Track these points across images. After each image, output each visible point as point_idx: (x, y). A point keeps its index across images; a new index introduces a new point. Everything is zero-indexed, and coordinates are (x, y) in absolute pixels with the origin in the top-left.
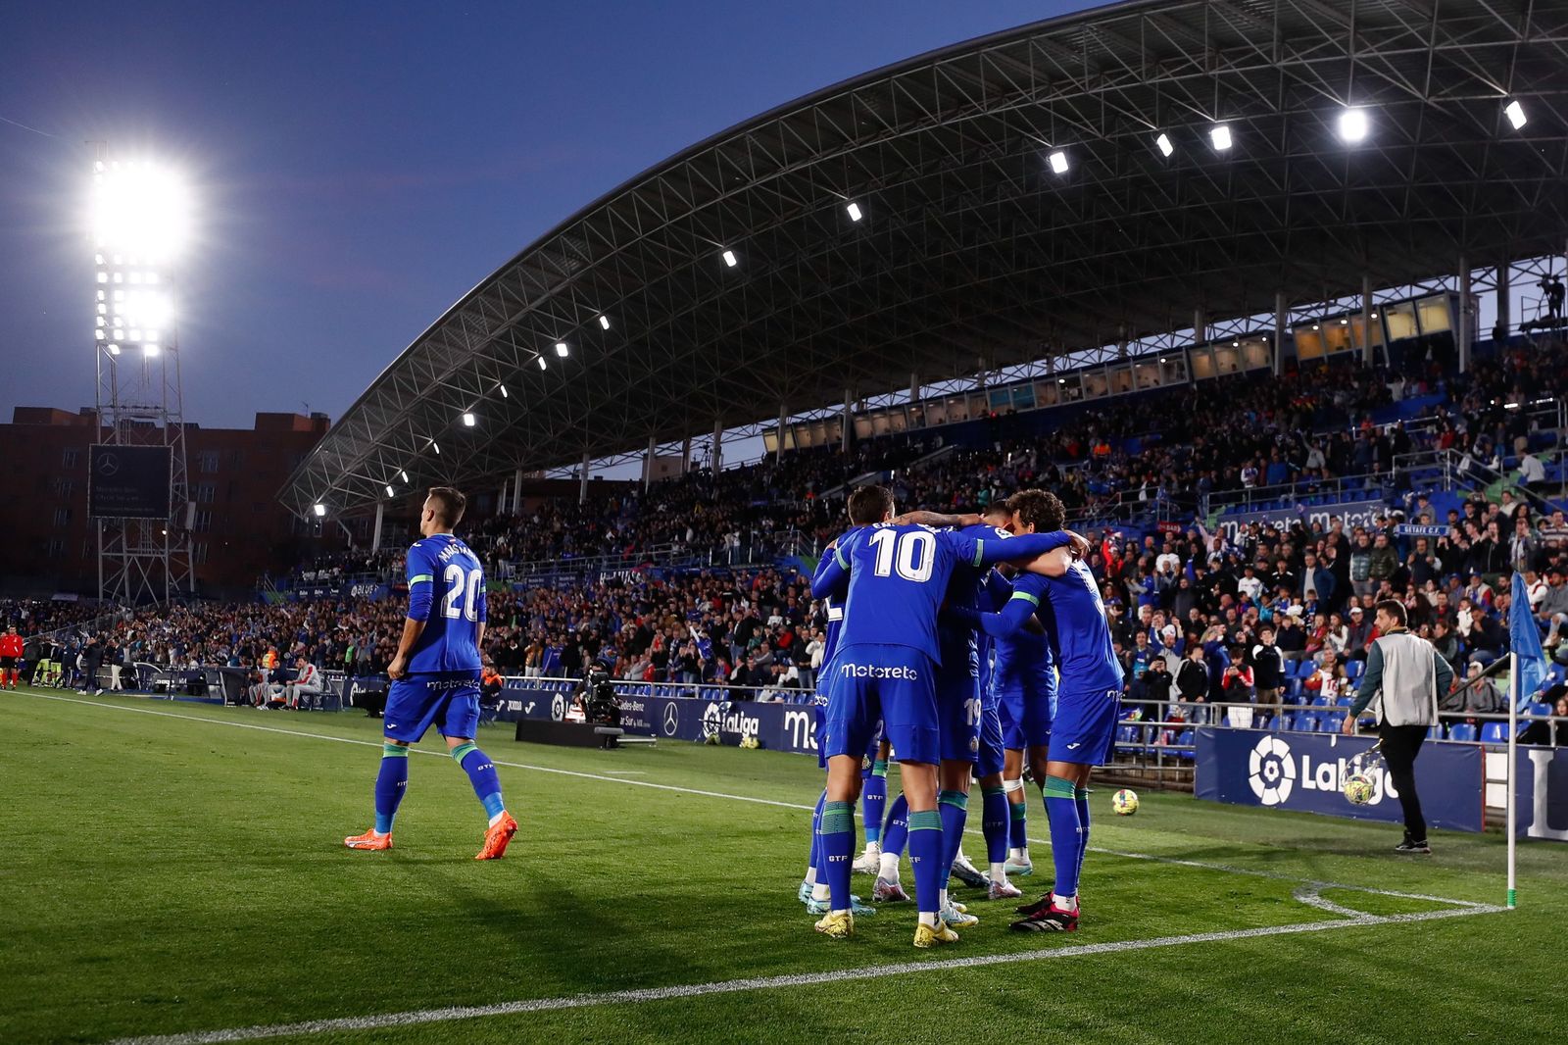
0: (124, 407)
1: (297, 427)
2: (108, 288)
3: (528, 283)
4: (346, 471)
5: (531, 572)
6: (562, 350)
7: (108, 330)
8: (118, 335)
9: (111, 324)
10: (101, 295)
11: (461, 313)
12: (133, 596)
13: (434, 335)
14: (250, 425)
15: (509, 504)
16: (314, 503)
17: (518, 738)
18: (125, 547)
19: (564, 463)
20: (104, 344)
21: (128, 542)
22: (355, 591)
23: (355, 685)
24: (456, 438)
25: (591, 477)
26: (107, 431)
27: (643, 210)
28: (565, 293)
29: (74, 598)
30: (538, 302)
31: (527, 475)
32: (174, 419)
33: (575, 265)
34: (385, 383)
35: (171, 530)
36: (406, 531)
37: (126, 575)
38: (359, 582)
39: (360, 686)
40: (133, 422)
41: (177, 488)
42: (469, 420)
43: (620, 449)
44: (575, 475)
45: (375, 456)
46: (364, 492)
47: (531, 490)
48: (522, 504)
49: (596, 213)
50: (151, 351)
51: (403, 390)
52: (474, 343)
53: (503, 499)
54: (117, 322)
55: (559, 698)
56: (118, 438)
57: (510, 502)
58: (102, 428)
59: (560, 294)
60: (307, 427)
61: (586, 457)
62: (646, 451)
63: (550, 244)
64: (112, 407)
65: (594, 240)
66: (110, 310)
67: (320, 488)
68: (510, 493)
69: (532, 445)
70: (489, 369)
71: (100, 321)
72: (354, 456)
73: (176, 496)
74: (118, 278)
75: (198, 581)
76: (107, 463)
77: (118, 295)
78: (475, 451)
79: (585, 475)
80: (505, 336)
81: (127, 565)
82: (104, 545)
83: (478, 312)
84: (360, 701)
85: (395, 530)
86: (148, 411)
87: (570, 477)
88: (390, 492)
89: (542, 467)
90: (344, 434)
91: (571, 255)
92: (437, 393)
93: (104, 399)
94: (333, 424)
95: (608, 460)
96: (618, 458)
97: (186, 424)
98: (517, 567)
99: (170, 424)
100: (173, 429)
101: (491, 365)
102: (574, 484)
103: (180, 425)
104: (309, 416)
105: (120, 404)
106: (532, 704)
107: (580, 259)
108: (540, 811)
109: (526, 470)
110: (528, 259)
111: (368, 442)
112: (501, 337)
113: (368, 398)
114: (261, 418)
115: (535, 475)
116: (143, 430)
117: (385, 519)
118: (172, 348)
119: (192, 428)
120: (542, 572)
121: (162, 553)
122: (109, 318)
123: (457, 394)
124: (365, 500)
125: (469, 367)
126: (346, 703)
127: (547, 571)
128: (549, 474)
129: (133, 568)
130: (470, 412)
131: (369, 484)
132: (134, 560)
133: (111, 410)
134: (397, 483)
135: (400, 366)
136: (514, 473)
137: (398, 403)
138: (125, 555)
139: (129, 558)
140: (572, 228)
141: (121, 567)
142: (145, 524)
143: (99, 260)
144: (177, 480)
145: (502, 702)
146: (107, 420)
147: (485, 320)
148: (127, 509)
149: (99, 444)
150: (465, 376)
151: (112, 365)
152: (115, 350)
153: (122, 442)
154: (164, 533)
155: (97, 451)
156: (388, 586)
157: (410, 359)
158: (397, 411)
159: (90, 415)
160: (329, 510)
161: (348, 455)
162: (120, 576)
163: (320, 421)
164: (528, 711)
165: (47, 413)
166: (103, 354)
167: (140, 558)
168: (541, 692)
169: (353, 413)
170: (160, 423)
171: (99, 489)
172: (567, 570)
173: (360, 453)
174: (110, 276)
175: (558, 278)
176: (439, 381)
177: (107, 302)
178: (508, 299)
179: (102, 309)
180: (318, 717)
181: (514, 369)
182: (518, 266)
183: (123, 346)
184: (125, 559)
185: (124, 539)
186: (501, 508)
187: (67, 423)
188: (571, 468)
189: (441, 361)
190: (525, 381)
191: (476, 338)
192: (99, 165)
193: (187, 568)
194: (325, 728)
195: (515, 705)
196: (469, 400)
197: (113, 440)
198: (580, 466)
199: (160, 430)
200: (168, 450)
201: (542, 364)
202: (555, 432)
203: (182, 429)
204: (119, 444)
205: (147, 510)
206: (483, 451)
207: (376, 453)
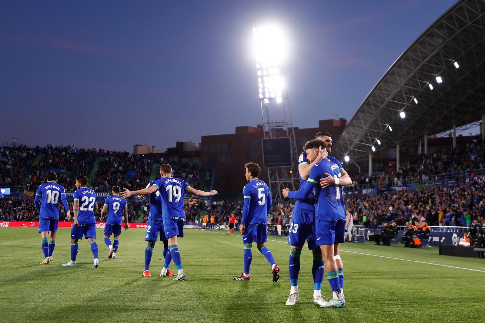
0: (272, 123)
1: (335, 125)
2: (262, 77)
3: (422, 52)
4: (356, 141)
5: (435, 180)
6: (439, 80)
7: (264, 94)
8: (267, 95)
9: (264, 91)
10: (260, 80)
11: (395, 69)
13: (385, 80)
15: (423, 150)
16: (345, 156)
17: (441, 253)
18: (278, 179)
19: (444, 130)
20: (263, 99)
21: (279, 176)
22: (364, 192)
23: (369, 231)
24: (397, 123)
25: (457, 135)
26: (267, 133)
27: (469, 11)
28: (438, 54)
30: (426, 60)
31: (429, 137)
32: (290, 126)
33: (441, 41)
34: (367, 103)
35: (293, 171)
36: (381, 165)
37: (279, 190)
38: (365, 188)
39: (371, 232)
40: (275, 129)
41: (293, 154)
42: (403, 115)
43: (469, 121)
44: (450, 135)
45: (366, 134)
46: (363, 150)
47: (432, 143)
48: (428, 150)
49: (448, 16)
50: (279, 100)
51: (374, 105)
52: (401, 82)
53: (420, 148)
54: (266, 90)
55: (455, 235)
56: (271, 136)
57: (423, 149)
58: (266, 132)
59: (435, 55)
60: (338, 125)
61: (454, 126)
62: (481, 121)
63: (429, 33)
64: (268, 123)
65: (449, 28)
66: (263, 86)
67: (346, 149)
68: (423, 145)
69: (430, 123)
70: (409, 92)
71: (261, 91)
72: (358, 135)
73: (293, 157)
74: (265, 73)
76: (269, 146)
77: (265, 79)
78: (406, 129)
79: (455, 135)
80: (414, 77)
81: (279, 186)
82: (271, 178)
83: (402, 68)
84: (372, 238)
85: (377, 165)
86: (280, 124)
87: (448, 136)
88: (374, 149)
89: (435, 133)
90: (353, 126)
91: (439, 37)
92: (389, 104)
93: (265, 121)
94: (348, 122)
95: (464, 127)
96: (468, 126)
97: (294, 128)
98: (430, 178)
99: (288, 128)
100: (290, 130)
101: (409, 90)
102: (450, 139)
103: (292, 128)
104: (339, 120)
105: (270, 122)
106: (443, 238)
107: (443, 38)
108: (458, 286)
109: (428, 135)
110: (420, 41)
111: (363, 128)
112: (412, 77)
113: (361, 110)
114: (321, 122)
115: (432, 137)
116: (280, 131)
117: (373, 160)
118: (286, 98)
119: (296, 129)
120: (440, 179)
121: (291, 180)
122: (263, 89)
123: (396, 104)
124: (364, 153)
125: (400, 92)
126: (366, 239)
127: (443, 179)
128: (439, 136)
129: (282, 187)
130: (403, 111)
131: (365, 146)
132: (281, 184)
133: (267, 125)
134: (376, 145)
135: (372, 95)
136: (424, 136)
137: (372, 110)
138: (278, 182)
139: (280, 183)
140: (438, 25)
141: (277, 186)
142: (283, 169)
143: (258, 66)
144: (293, 150)
145: (430, 238)
146: (266, 129)
147: (405, 71)
148: (277, 163)
149: (265, 139)
150: (399, 96)
151: (266, 107)
152: (267, 101)
153: (273, 137)
154: (291, 172)
155: (265, 141)
156: (377, 189)
157: (376, 91)
158: (373, 114)
159: (261, 127)
160: (351, 158)
161: (356, 134)
162: (277, 190)
163: (343, 121)
164: (442, 241)
165: (246, 128)
166: (263, 103)
167: (283, 183)
168: (446, 233)
169: (356, 117)
170: (285, 128)
171: (267, 156)
172: (450, 178)
173: (360, 133)
174: (262, 72)
175: (434, 48)
176: (388, 99)
177: (263, 82)
178: (414, 60)
179: (260, 85)
180: (356, 245)
181: (419, 90)
182: (417, 45)
183: (270, 99)
184: (278, 183)
185: (277, 175)
186: (420, 152)
187: (253, 131)
188: (448, 132)
189: (389, 91)
190: (424, 95)
191: (402, 79)
192: (254, 29)
194: (361, 250)
195: (436, 239)
196: (402, 106)
197: (269, 137)
198: (452, 131)
199: (286, 131)
200: (289, 139)
201: (431, 87)
202: (440, 117)
203: (293, 130)
204: (272, 138)
205: (284, 163)
206: (410, 128)
207: (366, 133)
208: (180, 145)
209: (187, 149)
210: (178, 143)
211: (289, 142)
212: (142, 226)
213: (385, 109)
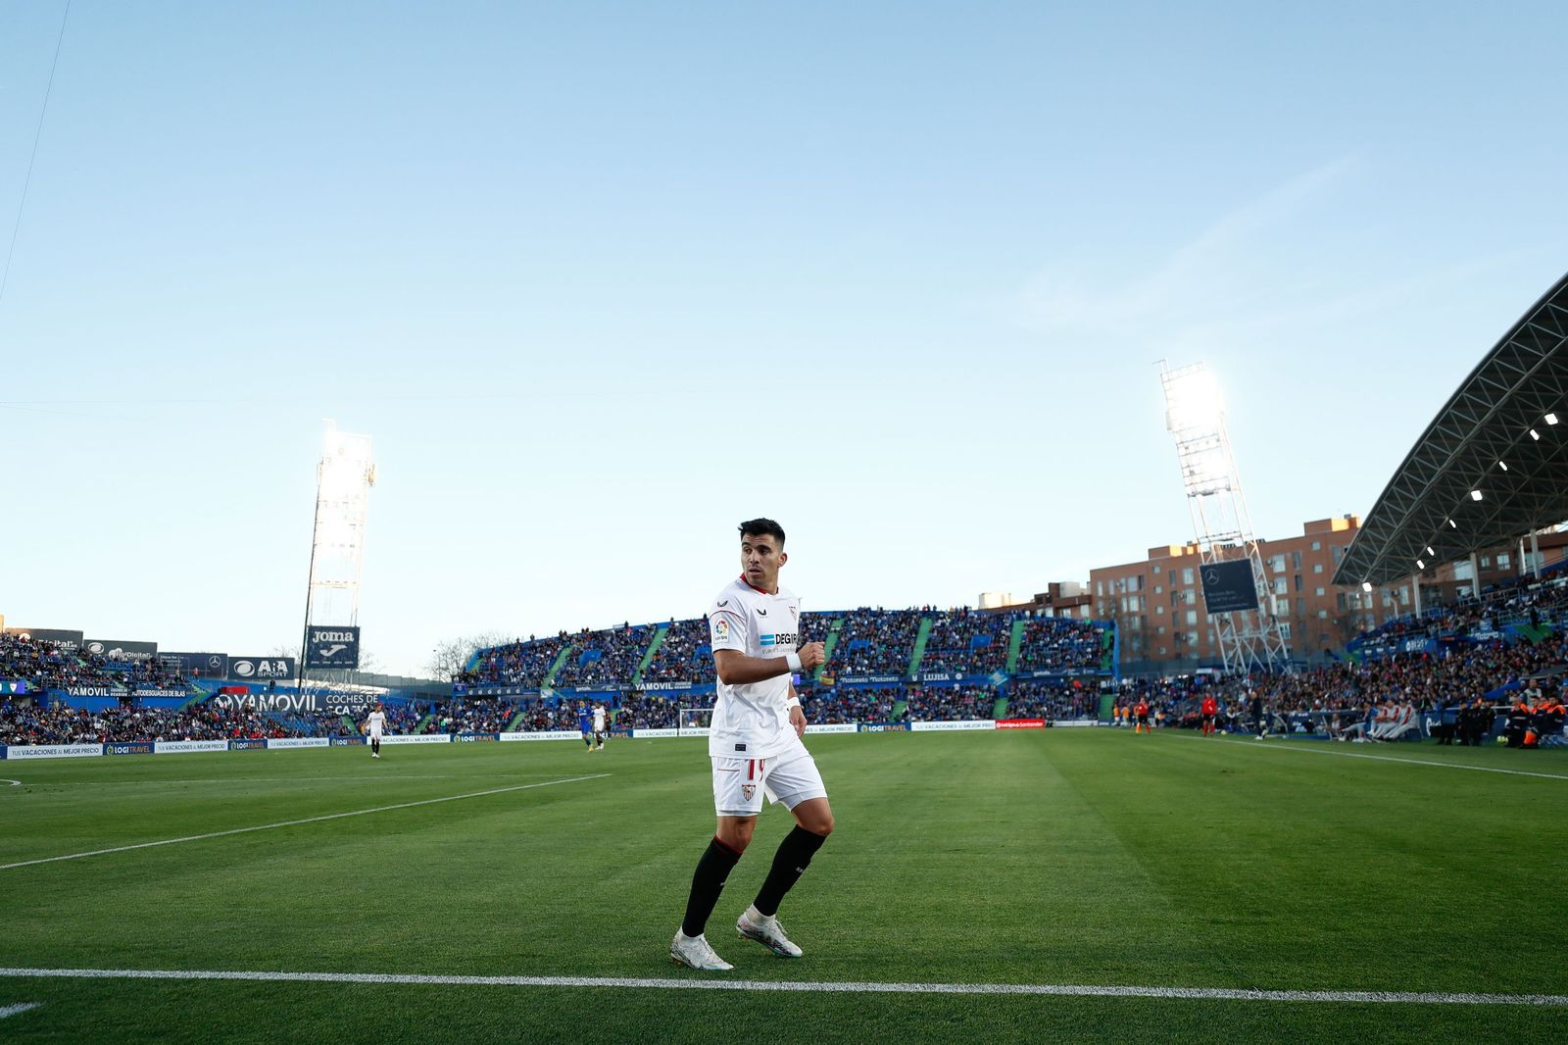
0: (1215, 536)
1: (1335, 528)
3: (1506, 371)
4: (1382, 554)
6: (1551, 419)
7: (1192, 488)
8: (1199, 490)
11: (1450, 411)
12: (1247, 666)
13: (1430, 434)
14: (1302, 533)
15: (1528, 559)
16: (1362, 583)
18: (1235, 633)
20: (1193, 495)
21: (1236, 629)
22: (1410, 645)
23: (1429, 720)
24: (1466, 511)
26: (1207, 554)
29: (1209, 671)
30: (1518, 385)
31: (1540, 532)
32: (1248, 539)
37: (1240, 652)
38: (1411, 639)
40: (1222, 545)
41: (1261, 586)
42: (1477, 496)
45: (1402, 539)
46: (1399, 568)
47: (1549, 543)
51: (1414, 483)
56: (1215, 558)
58: (1203, 552)
59: (1537, 372)
60: (1342, 527)
66: (1192, 472)
67: (1364, 570)
69: (1540, 505)
70: (1486, 452)
73: (1260, 592)
75: (1288, 651)
76: (1212, 576)
78: (1488, 520)
80: (1494, 420)
81: (1239, 645)
82: (1221, 632)
86: (1229, 537)
88: (1421, 564)
89: (1553, 523)
92: (1444, 479)
93: (1200, 534)
97: (1257, 541)
99: (1246, 542)
100: (1249, 545)
101: (1486, 447)
103: (1252, 541)
104: (1342, 518)
105: (1209, 534)
109: (1538, 528)
111: (1394, 528)
112: (1490, 421)
114: (1307, 526)
115: (1548, 531)
116: (1229, 549)
119: (1261, 542)
123: (1460, 477)
125: (1466, 453)
126: (1425, 734)
129: (1244, 647)
130: (1476, 489)
131: (1401, 561)
132: (1242, 643)
133: (1206, 540)
134: (1425, 557)
135: (1407, 464)
136: (1528, 532)
137: (1411, 493)
138: (1236, 638)
139: (1239, 639)
141: (1234, 646)
144: (1259, 581)
146: (1205, 547)
148: (1231, 606)
149: (1204, 564)
150: (1464, 461)
153: (1217, 560)
155: (1204, 568)
156: (1436, 639)
158: (1413, 500)
159: (1194, 546)
162: (1235, 653)
163: (1351, 520)
165: (1167, 549)
167: (1246, 639)
170: (1239, 543)
171: (1210, 595)
173: (1390, 538)
176: (1442, 469)
178: (1490, 389)
181: (1508, 445)
183: (1204, 496)
184: (1236, 641)
185: (1233, 627)
186: (1523, 563)
187: (1179, 554)
189: (1441, 454)
190: (1521, 452)
193: (1279, 643)
196: (1473, 480)
197: (1212, 560)
199: (1241, 548)
200: (1248, 561)
201: (1535, 435)
202: (1560, 491)
203: (1255, 545)
204: (1216, 562)
205: (1244, 604)
206: (1495, 519)
207: (1403, 536)
208: (1055, 588)
209: (1067, 593)
210: (1050, 585)
211: (1250, 565)
212: (1005, 725)
213: (1448, 473)
